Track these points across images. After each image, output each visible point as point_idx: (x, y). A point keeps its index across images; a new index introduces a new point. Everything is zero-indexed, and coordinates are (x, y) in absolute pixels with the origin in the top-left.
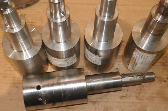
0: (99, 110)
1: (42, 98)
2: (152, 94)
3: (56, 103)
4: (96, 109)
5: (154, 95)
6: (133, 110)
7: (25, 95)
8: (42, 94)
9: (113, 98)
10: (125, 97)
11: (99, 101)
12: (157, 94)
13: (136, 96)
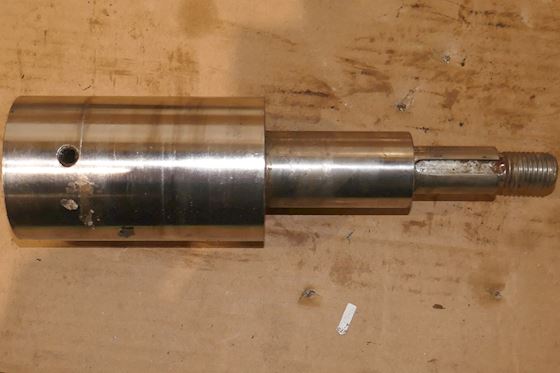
0: (316, 268)
1: (77, 201)
2: (533, 220)
3: (137, 229)
4: (301, 264)
5: (539, 226)
6: (450, 279)
7: (11, 180)
8: (81, 184)
9: (374, 224)
10: (421, 224)
11: (317, 236)
12: (551, 222)
13: (468, 225)
